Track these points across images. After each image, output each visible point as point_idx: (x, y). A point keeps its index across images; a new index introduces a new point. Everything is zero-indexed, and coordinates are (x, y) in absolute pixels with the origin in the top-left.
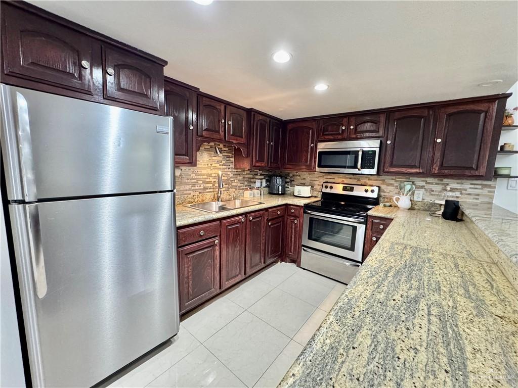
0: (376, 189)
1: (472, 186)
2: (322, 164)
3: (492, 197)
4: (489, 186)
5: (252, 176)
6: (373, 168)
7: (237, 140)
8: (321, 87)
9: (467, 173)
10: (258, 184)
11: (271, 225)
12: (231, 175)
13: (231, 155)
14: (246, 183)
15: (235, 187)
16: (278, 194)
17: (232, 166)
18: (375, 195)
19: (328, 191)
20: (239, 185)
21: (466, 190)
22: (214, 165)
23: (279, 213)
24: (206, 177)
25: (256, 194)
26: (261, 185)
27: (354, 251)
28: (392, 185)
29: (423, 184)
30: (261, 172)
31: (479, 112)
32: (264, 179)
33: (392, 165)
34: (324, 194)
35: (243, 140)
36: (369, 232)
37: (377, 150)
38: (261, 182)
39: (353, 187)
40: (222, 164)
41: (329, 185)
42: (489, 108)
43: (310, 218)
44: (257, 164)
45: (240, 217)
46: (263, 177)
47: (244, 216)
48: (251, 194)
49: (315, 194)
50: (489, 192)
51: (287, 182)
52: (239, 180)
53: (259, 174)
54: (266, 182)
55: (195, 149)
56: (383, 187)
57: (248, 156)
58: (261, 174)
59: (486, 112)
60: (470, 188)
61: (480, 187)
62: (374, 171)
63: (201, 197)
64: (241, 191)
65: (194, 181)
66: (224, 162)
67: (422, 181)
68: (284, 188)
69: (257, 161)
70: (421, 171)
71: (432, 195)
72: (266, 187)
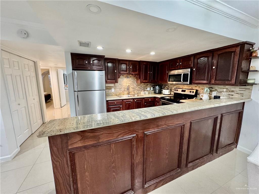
0: (195, 91)
1: (240, 89)
2: (170, 80)
5: (145, 86)
7: (134, 73)
8: (153, 53)
10: (148, 89)
11: (146, 104)
12: (135, 85)
13: (135, 78)
14: (142, 89)
15: (137, 90)
16: (156, 93)
17: (135, 82)
18: (194, 94)
20: (139, 89)
22: (128, 82)
23: (150, 100)
24: (124, 86)
25: (146, 93)
26: (150, 90)
30: (150, 84)
31: (231, 52)
32: (152, 87)
33: (196, 80)
34: (175, 93)
35: (137, 73)
37: (189, 73)
38: (150, 88)
39: (185, 90)
40: (131, 81)
42: (236, 50)
43: (162, 103)
44: (143, 81)
46: (151, 86)
47: (132, 100)
48: (143, 93)
50: (249, 92)
51: (162, 88)
52: (139, 88)
53: (149, 85)
54: (153, 88)
55: (117, 78)
57: (140, 78)
58: (150, 85)
59: (235, 52)
62: (188, 83)
63: (123, 93)
64: (140, 92)
65: (120, 88)
66: (132, 81)
72: (153, 90)
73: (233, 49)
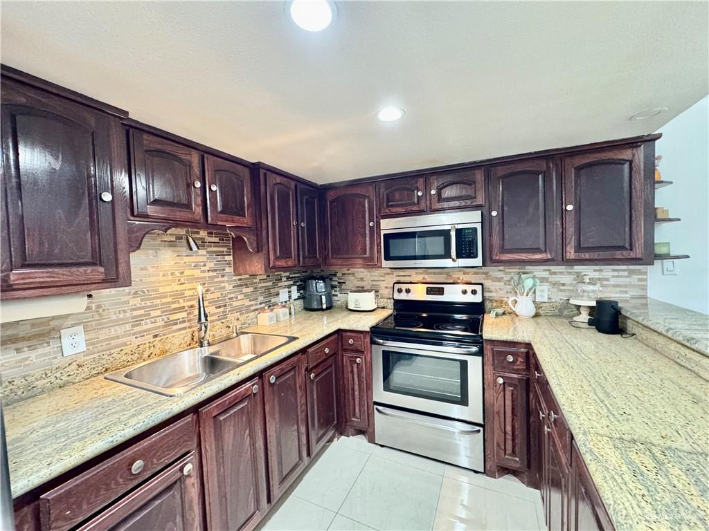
0: (478, 288)
1: (616, 273)
2: (391, 255)
3: (644, 288)
4: (640, 273)
5: (271, 283)
6: (475, 256)
7: (233, 221)
9: (618, 254)
10: (283, 296)
11: (316, 376)
12: (229, 287)
13: (225, 249)
14: (261, 299)
15: (240, 310)
17: (229, 270)
18: (477, 299)
19: (403, 296)
20: (247, 303)
21: (607, 280)
22: (187, 273)
23: (327, 350)
24: (169, 299)
25: (281, 316)
26: (290, 297)
27: (467, 405)
28: (499, 280)
29: (546, 274)
30: (287, 274)
31: (621, 162)
32: (294, 285)
33: (504, 250)
34: (397, 302)
35: (247, 220)
36: (489, 368)
37: (479, 227)
38: (290, 292)
39: (443, 288)
40: (207, 268)
41: (404, 287)
42: (634, 156)
43: (383, 351)
44: (279, 263)
45: (248, 384)
46: (291, 282)
47: (256, 380)
48: (271, 319)
49: (382, 303)
50: (640, 280)
51: (333, 287)
52: (247, 295)
53: (284, 279)
54: (298, 290)
55: (122, 245)
56: (487, 283)
57: (258, 249)
58: (288, 278)
59: (631, 162)
60: (613, 276)
61: (626, 274)
62: (478, 261)
63: (159, 345)
64: (252, 315)
65: (135, 313)
66: (211, 265)
67: (544, 270)
68: (330, 297)
69: (277, 258)
70: (549, 257)
71: (561, 290)
72: (299, 298)
73: (627, 154)
